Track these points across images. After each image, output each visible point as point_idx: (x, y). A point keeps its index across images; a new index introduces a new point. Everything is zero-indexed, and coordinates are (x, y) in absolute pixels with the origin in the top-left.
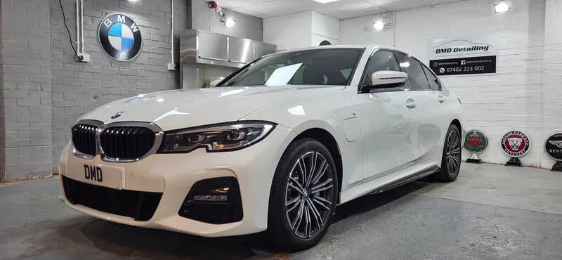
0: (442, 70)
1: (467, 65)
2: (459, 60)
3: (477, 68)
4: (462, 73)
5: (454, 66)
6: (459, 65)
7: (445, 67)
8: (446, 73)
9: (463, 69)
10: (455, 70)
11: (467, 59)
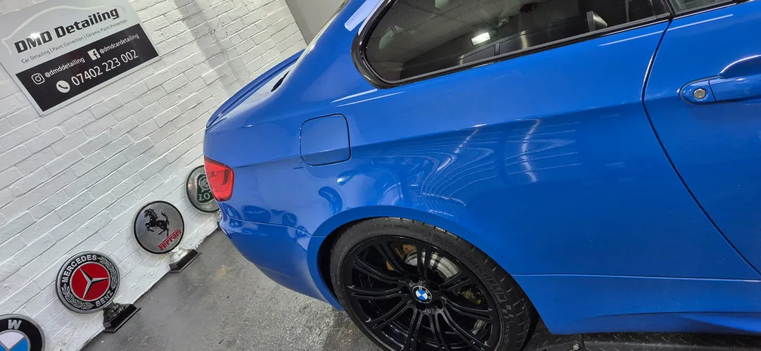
0: (63, 86)
1: (105, 57)
2: (82, 52)
3: (126, 57)
4: (106, 76)
5: (81, 69)
6: (90, 64)
7: (65, 76)
8: (75, 91)
9: (103, 68)
10: (88, 75)
11: (97, 45)
